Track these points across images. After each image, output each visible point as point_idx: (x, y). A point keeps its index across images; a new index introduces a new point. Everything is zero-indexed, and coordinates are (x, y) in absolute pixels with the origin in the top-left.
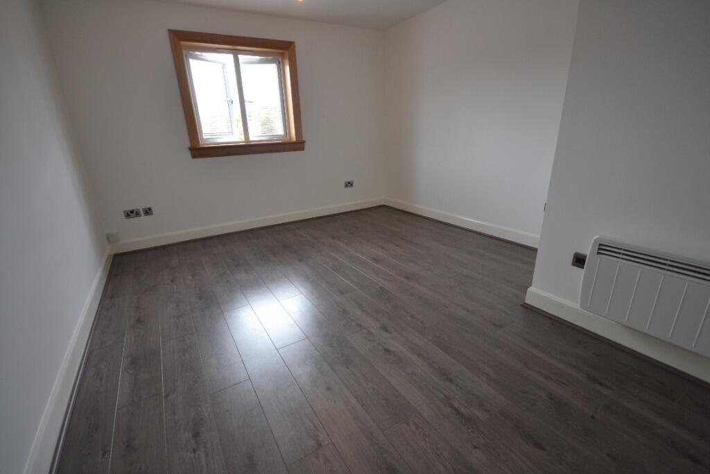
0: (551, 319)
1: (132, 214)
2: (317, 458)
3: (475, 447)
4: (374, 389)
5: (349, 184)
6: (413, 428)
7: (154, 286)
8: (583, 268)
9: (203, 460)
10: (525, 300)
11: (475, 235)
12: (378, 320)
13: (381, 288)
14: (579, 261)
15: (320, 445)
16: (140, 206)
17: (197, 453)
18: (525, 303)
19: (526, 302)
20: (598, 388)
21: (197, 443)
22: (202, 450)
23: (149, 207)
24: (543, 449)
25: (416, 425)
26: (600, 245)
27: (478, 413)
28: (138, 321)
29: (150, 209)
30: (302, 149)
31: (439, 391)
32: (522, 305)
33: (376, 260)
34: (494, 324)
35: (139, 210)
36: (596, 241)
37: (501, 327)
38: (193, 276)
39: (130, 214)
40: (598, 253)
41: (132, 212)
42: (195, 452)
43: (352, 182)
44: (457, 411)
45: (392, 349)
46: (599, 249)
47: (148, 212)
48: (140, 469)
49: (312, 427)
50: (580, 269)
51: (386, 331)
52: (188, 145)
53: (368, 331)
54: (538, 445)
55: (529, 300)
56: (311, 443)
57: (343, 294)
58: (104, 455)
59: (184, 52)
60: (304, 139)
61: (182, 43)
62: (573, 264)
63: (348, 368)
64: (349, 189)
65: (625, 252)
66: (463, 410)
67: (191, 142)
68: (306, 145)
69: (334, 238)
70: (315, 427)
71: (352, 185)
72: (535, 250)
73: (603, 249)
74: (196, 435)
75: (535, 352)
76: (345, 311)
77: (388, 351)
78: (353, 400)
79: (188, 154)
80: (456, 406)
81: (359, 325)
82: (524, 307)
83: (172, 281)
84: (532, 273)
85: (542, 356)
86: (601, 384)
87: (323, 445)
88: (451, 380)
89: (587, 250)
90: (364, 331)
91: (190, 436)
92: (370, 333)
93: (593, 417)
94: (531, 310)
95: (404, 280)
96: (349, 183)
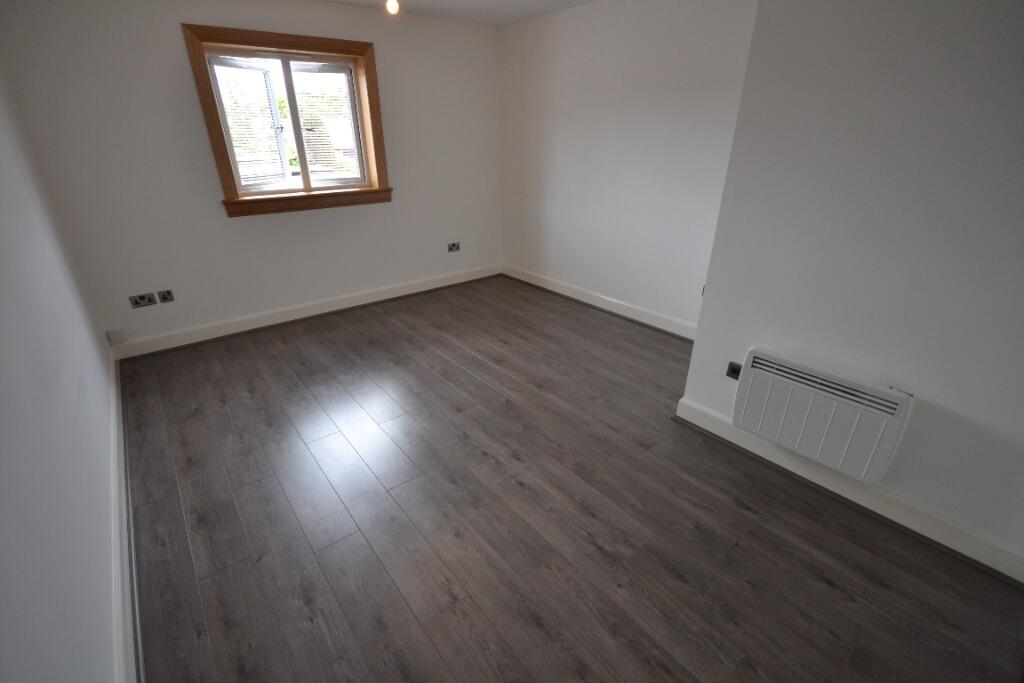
0: (703, 434)
1: (142, 302)
2: (454, 613)
3: (619, 586)
4: (509, 532)
5: (454, 247)
6: (556, 571)
7: (197, 409)
8: (737, 379)
9: (324, 628)
10: (675, 412)
11: (621, 321)
12: (505, 445)
13: (507, 401)
14: (734, 371)
15: (455, 599)
16: (154, 289)
17: (315, 620)
18: (676, 416)
19: (678, 414)
20: (746, 513)
21: (312, 611)
22: (320, 617)
23: (168, 289)
24: (686, 581)
25: (559, 569)
26: (755, 357)
27: (623, 550)
28: (190, 461)
29: (169, 293)
30: (388, 199)
31: (581, 528)
32: (672, 419)
33: (498, 361)
34: (642, 445)
35: (152, 295)
36: (750, 352)
37: (648, 447)
38: (251, 392)
39: (139, 300)
40: (753, 366)
41: (142, 298)
42: (312, 620)
43: (458, 244)
44: (601, 549)
45: (525, 481)
46: (754, 362)
47: (166, 296)
48: (250, 646)
49: (444, 580)
50: (734, 380)
51: (518, 459)
52: (222, 197)
53: (497, 460)
54: (681, 578)
55: (681, 413)
56: (445, 599)
57: (459, 410)
58: (199, 635)
59: (206, 56)
60: (390, 185)
61: (204, 44)
62: (728, 375)
63: (477, 509)
64: (455, 254)
65: (779, 367)
66: (607, 548)
67: (225, 193)
68: (394, 194)
69: (439, 328)
70: (447, 579)
71: (458, 248)
72: (690, 342)
73: (756, 362)
74: (309, 601)
75: (685, 476)
76: (466, 436)
77: (521, 484)
78: (487, 546)
79: (223, 211)
80: (600, 544)
81: (485, 454)
82: (676, 421)
83: (223, 401)
84: (685, 374)
85: (692, 480)
86: (748, 508)
87: (459, 598)
88: (594, 515)
89: (742, 360)
90: (492, 461)
91: (302, 603)
92: (499, 463)
93: (736, 545)
94: (684, 424)
95: (535, 388)
96: (454, 245)
